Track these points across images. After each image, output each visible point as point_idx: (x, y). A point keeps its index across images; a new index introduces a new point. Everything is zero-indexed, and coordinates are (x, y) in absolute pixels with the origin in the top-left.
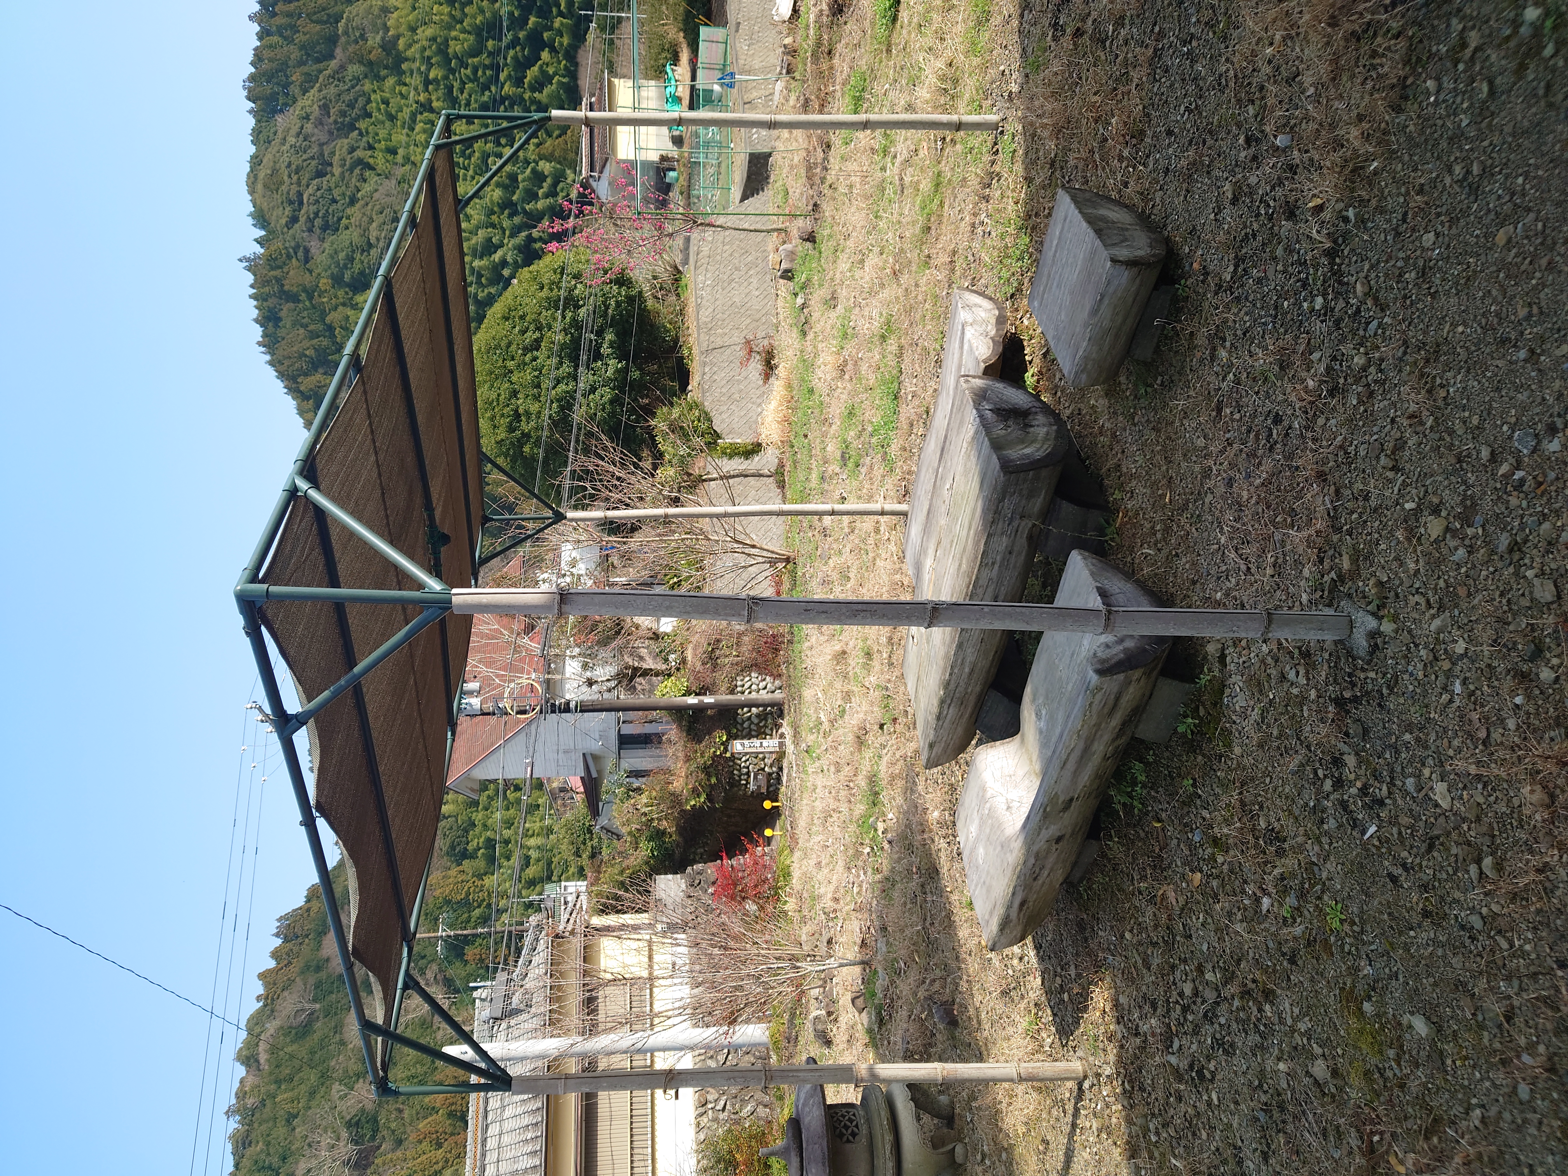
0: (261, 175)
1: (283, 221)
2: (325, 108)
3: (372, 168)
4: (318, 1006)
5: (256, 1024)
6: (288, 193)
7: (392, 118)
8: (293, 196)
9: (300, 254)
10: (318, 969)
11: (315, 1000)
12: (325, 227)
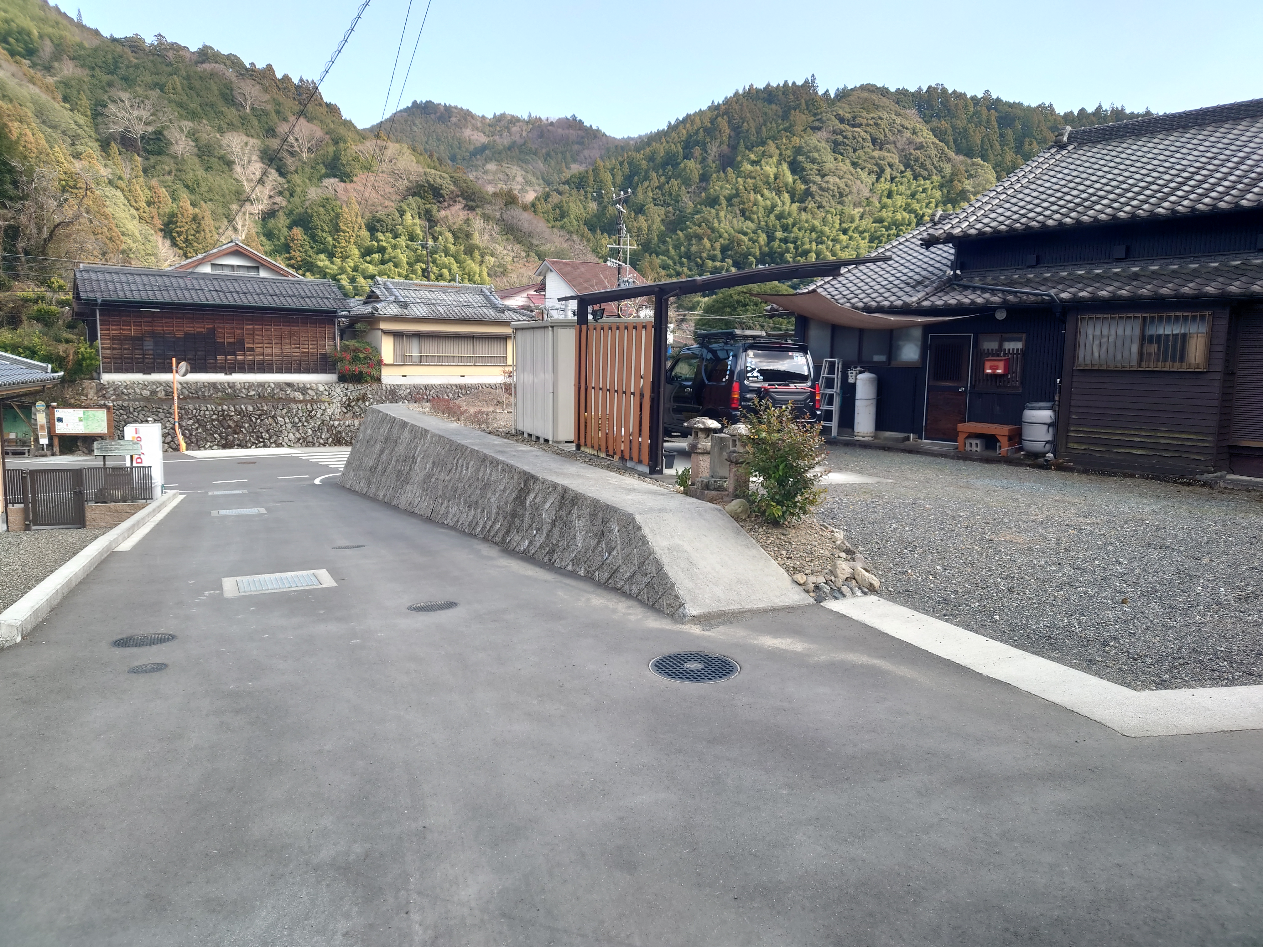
0: (874, 97)
1: (841, 112)
2: (920, 147)
3: (878, 180)
4: (248, 110)
5: (233, 61)
6: (861, 117)
7: (913, 195)
8: (859, 120)
9: (817, 124)
10: (278, 112)
11: (252, 109)
12: (836, 143)
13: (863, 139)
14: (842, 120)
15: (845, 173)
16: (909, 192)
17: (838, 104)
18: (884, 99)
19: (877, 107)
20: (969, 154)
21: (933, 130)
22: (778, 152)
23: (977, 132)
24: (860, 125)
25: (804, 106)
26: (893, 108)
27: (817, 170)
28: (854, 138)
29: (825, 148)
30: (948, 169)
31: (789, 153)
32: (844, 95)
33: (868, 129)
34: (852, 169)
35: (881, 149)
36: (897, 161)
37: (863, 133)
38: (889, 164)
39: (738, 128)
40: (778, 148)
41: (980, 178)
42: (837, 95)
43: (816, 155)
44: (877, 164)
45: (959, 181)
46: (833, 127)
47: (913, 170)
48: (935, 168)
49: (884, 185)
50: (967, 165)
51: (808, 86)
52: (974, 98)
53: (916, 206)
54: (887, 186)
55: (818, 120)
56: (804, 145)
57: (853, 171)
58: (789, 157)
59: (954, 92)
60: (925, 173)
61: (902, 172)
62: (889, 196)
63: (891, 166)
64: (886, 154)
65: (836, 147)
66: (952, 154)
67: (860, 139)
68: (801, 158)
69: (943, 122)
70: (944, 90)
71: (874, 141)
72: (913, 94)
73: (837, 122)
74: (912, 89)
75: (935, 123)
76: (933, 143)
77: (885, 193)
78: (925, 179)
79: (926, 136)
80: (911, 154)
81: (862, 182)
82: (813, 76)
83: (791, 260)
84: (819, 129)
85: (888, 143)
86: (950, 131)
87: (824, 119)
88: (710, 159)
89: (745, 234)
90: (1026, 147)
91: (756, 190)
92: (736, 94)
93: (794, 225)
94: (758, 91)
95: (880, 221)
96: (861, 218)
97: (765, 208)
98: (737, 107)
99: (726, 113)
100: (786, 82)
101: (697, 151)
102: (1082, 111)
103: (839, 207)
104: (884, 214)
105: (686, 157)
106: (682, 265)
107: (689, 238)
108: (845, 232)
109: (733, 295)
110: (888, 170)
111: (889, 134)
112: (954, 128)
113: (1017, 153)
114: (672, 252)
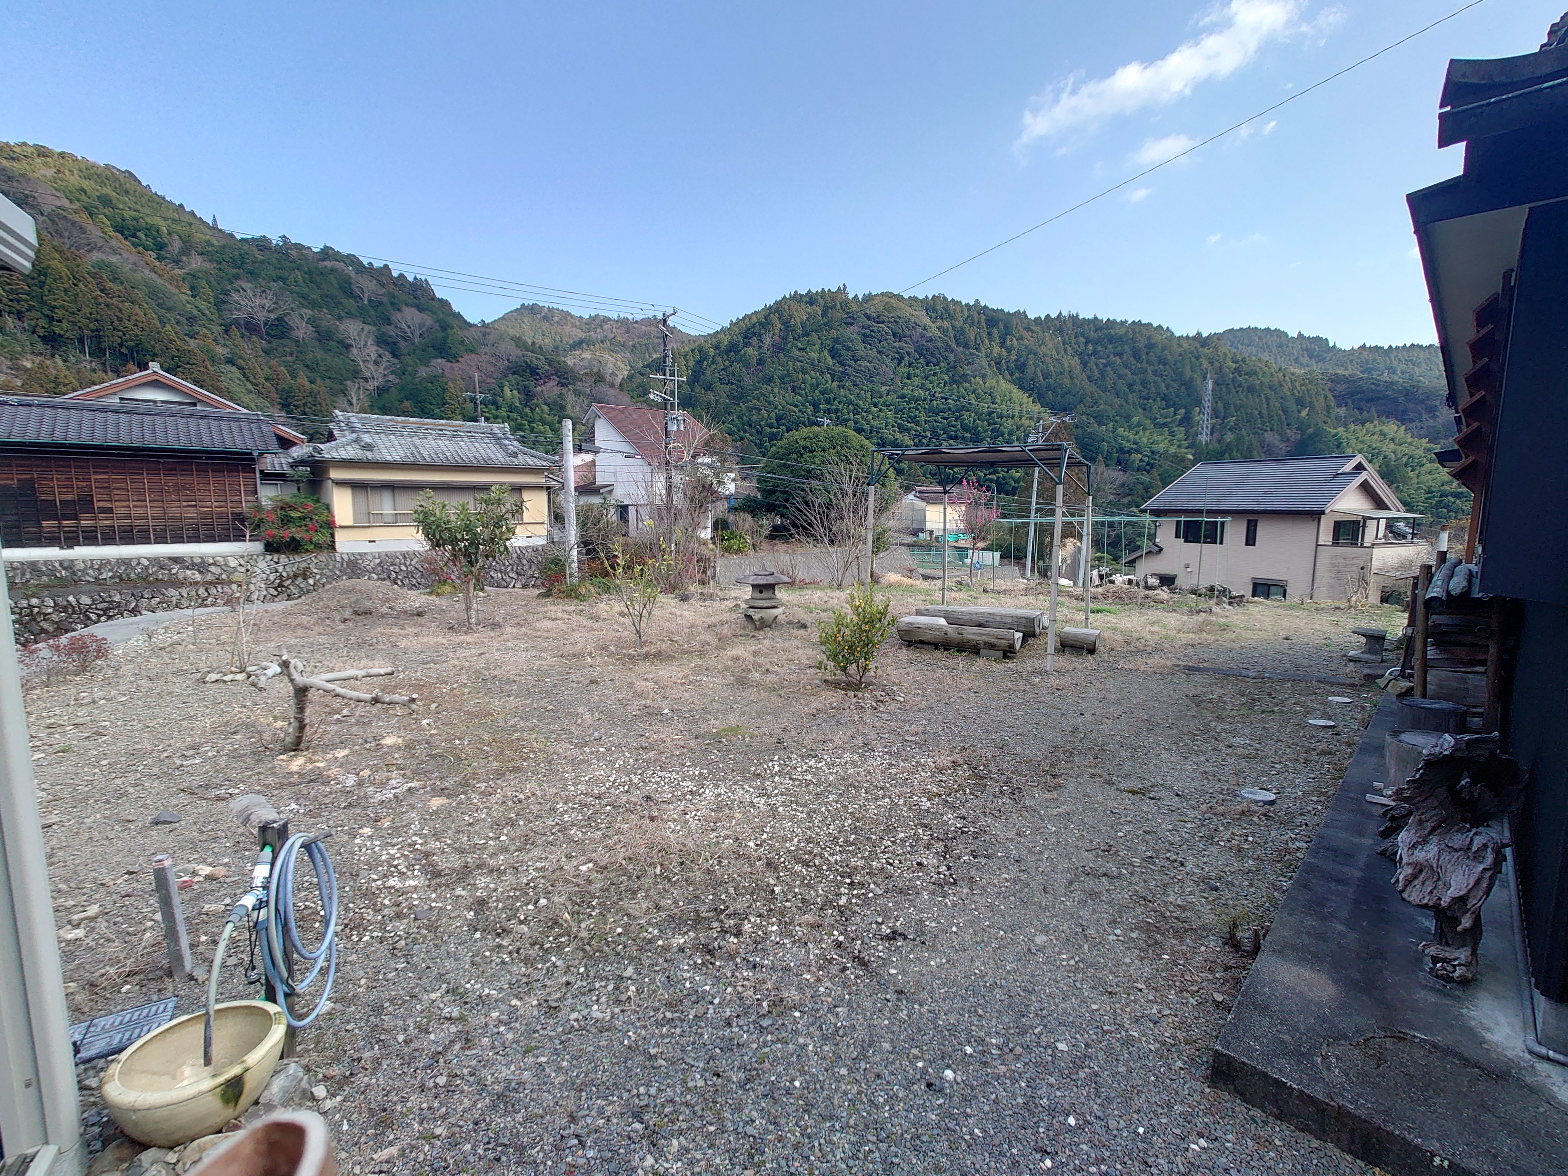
0: (892, 301)
1: (868, 311)
2: (930, 340)
3: (899, 364)
4: (366, 302)
5: (352, 260)
6: (883, 315)
7: (926, 378)
8: (882, 318)
9: (850, 320)
10: (393, 304)
11: (370, 301)
12: (865, 335)
13: (886, 333)
14: (869, 318)
15: (874, 359)
16: (923, 375)
17: (865, 306)
18: (900, 303)
19: (896, 309)
20: (966, 346)
21: (938, 328)
22: (820, 341)
23: (971, 331)
24: (883, 322)
25: (838, 306)
26: (907, 310)
27: (851, 355)
28: (880, 332)
29: (857, 340)
30: (952, 358)
31: (828, 342)
32: (868, 298)
33: (890, 325)
34: (878, 356)
35: (900, 341)
36: (913, 351)
37: (886, 329)
39: (787, 323)
40: (819, 339)
41: (976, 365)
42: (864, 299)
43: (850, 344)
44: (897, 353)
45: (960, 367)
46: (863, 323)
47: (925, 358)
48: (942, 356)
49: (903, 369)
50: (965, 355)
51: (841, 292)
52: (967, 305)
53: (928, 385)
54: (906, 370)
55: (850, 317)
56: (840, 336)
57: (880, 357)
58: (829, 345)
59: (953, 299)
60: (934, 360)
61: (917, 359)
62: (908, 377)
63: (908, 354)
64: (904, 345)
65: (865, 339)
66: (954, 346)
67: (884, 334)
68: (838, 347)
70: (945, 299)
71: (894, 335)
72: (922, 301)
73: (865, 320)
74: (921, 297)
75: (939, 323)
76: (939, 338)
77: (905, 375)
78: (935, 365)
79: (934, 332)
80: (923, 345)
81: (887, 366)
84: (852, 324)
85: (905, 337)
86: (950, 328)
87: (855, 316)
88: (766, 347)
89: (796, 406)
90: (1008, 343)
91: (804, 371)
92: (784, 297)
93: (835, 399)
94: (801, 295)
95: (903, 397)
96: (888, 394)
97: (812, 385)
98: (786, 307)
99: (777, 311)
100: (823, 288)
101: (754, 341)
102: (1048, 316)
103: (870, 385)
104: (905, 391)
105: (746, 345)
107: (750, 409)
108: (875, 405)
110: (907, 358)
111: (906, 330)
112: (953, 327)
113: (1001, 347)
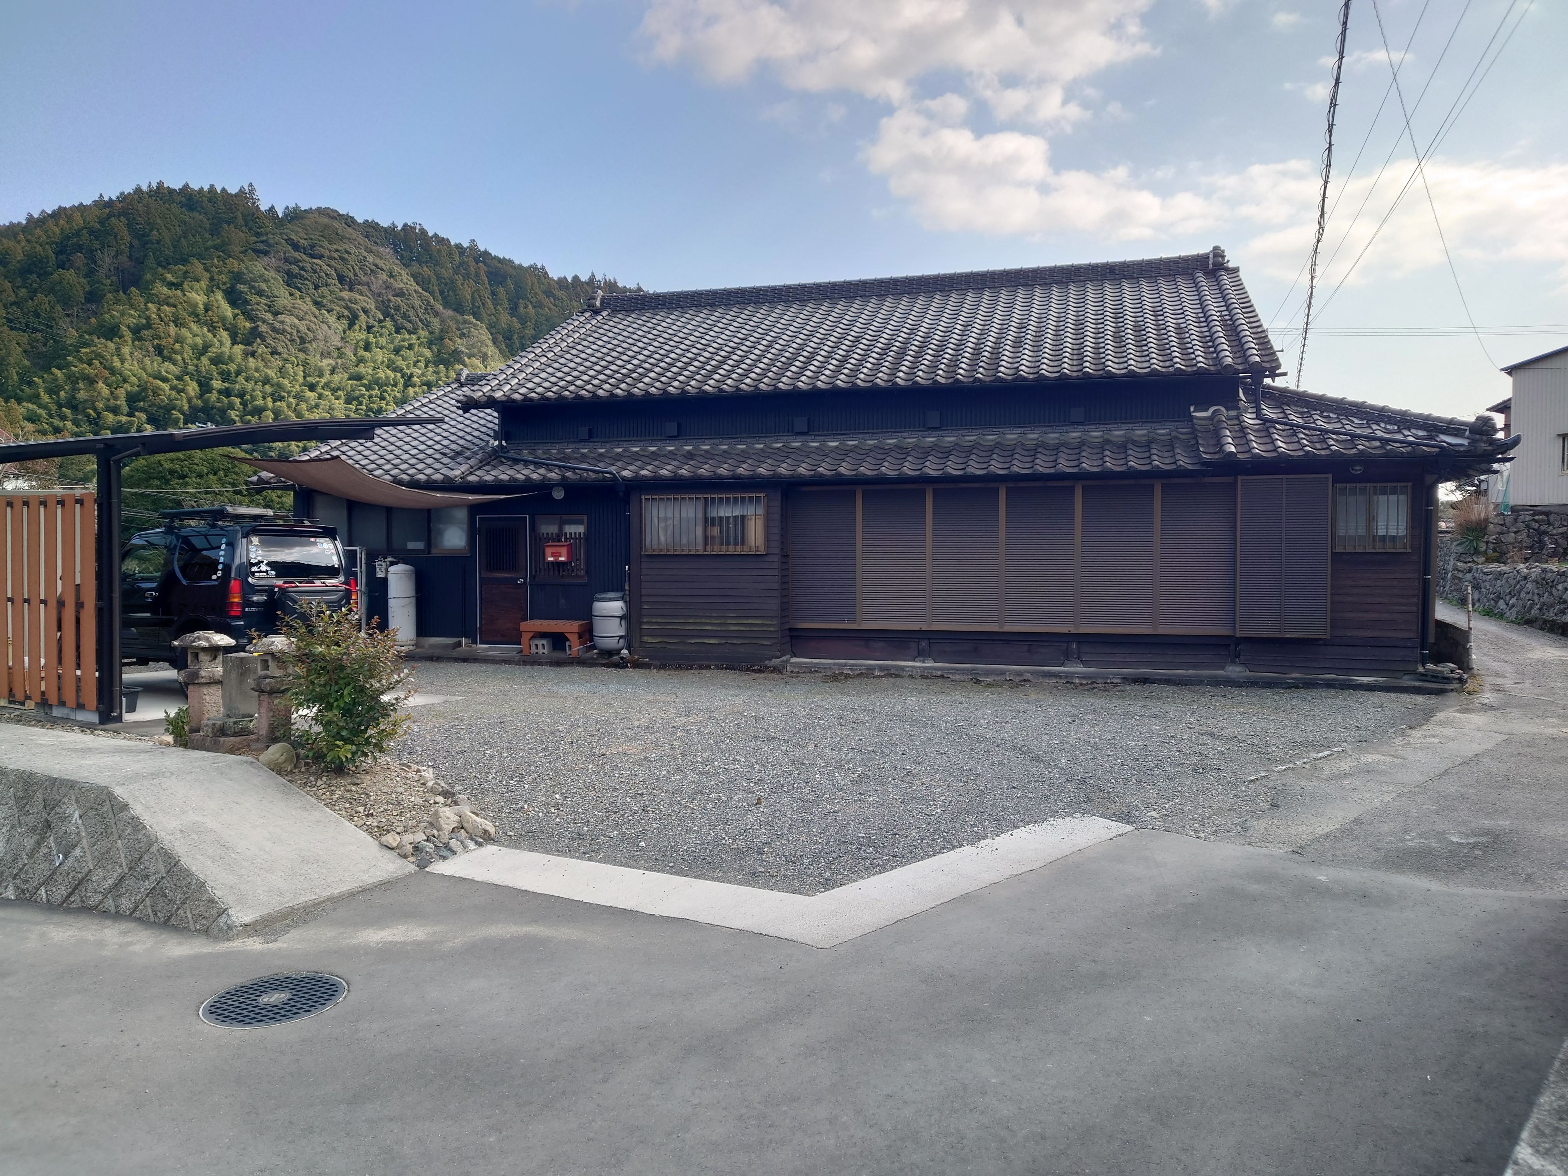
13: (327, 274)
14: (296, 247)
15: (306, 313)
16: (391, 346)
17: (289, 226)
18: (350, 230)
19: (342, 238)
20: (459, 308)
21: (412, 276)
22: (208, 275)
23: (466, 285)
24: (321, 257)
25: (240, 221)
26: (362, 242)
27: (266, 305)
28: (315, 272)
29: (275, 279)
30: (436, 324)
31: (224, 278)
32: (295, 216)
33: (332, 263)
34: (314, 309)
35: (351, 290)
36: (373, 307)
37: (325, 267)
38: (363, 309)
39: (143, 236)
40: (206, 270)
41: (475, 339)
42: (286, 215)
43: (263, 286)
44: (347, 308)
45: (451, 340)
46: (285, 253)
47: (393, 319)
48: (421, 320)
49: (357, 335)
50: (457, 322)
51: (245, 197)
52: (458, 246)
53: (400, 363)
54: (363, 335)
55: (262, 242)
56: (245, 271)
57: (317, 313)
58: (224, 284)
59: (436, 235)
60: (409, 326)
61: (380, 321)
62: (367, 347)
63: (366, 312)
64: (358, 297)
65: (291, 279)
66: (439, 307)
67: (323, 274)
68: (241, 287)
69: (425, 269)
70: (423, 232)
71: (341, 279)
72: (385, 230)
73: (290, 248)
74: (385, 223)
75: (415, 268)
76: (415, 291)
77: (361, 344)
78: (410, 332)
79: (405, 281)
80: (389, 301)
81: (330, 328)
82: (251, 185)
83: (237, 419)
84: (266, 253)
85: (359, 284)
86: (434, 280)
87: (271, 241)
88: (102, 273)
89: (165, 380)
90: (521, 310)
91: (178, 322)
92: (138, 190)
93: (238, 373)
94: (171, 191)
95: (358, 377)
96: (333, 372)
97: (194, 347)
98: (140, 207)
99: (124, 213)
100: (212, 186)
101: (79, 259)
102: (576, 278)
103: (301, 355)
104: (362, 369)
105: (61, 266)
106: (63, 418)
107: (73, 379)
108: (312, 387)
109: (163, 463)
110: (363, 317)
111: (360, 273)
112: (439, 277)
113: (512, 315)
114: (45, 398)
